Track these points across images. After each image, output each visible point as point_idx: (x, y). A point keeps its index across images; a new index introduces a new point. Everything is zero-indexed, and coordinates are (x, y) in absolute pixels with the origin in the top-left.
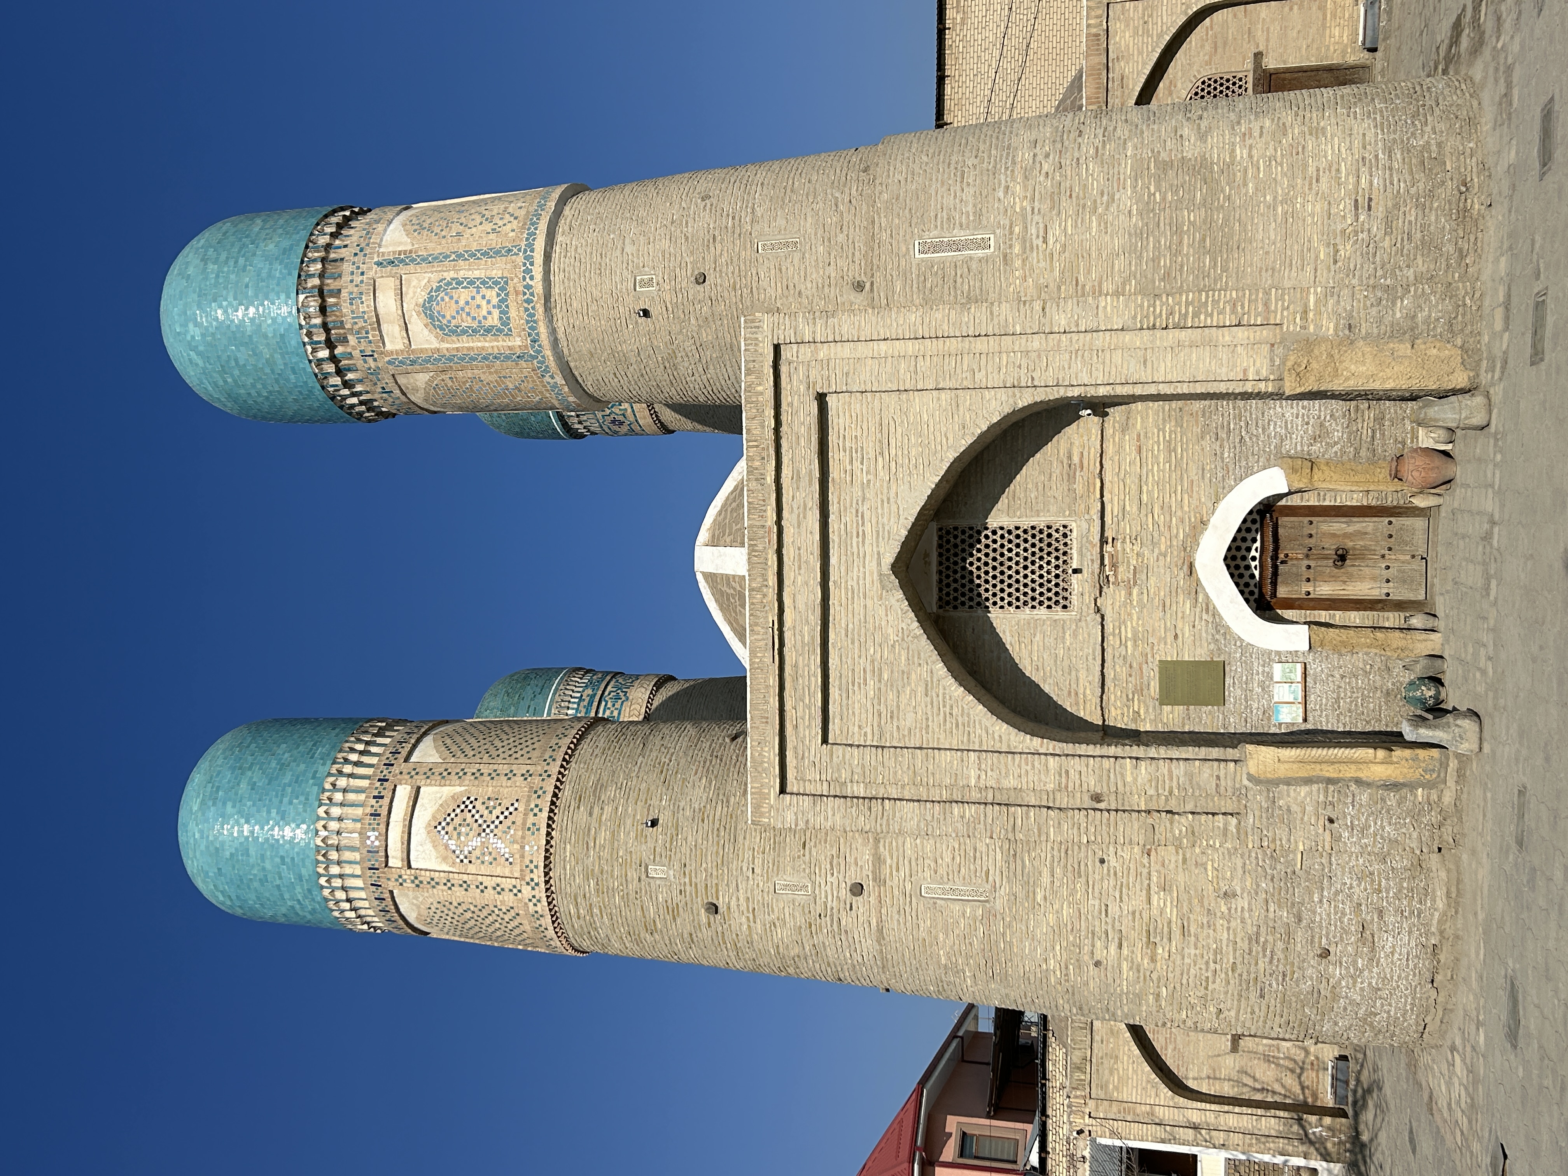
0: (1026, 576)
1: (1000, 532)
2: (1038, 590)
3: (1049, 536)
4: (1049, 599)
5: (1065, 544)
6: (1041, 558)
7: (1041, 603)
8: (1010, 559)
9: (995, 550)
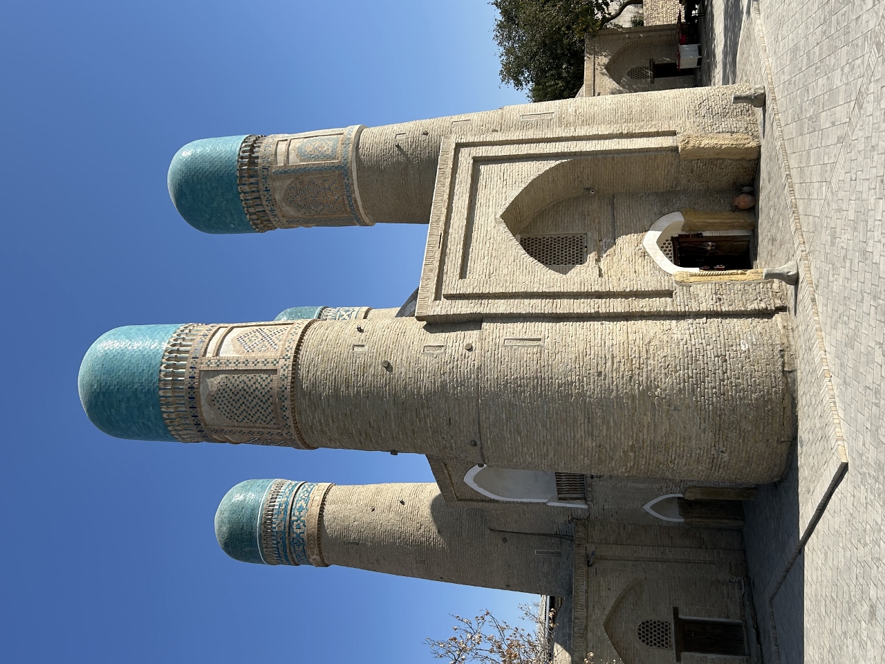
0: (562, 254)
1: (550, 239)
2: (568, 258)
3: (574, 240)
4: (573, 261)
5: (581, 242)
6: (570, 247)
7: (570, 263)
8: (555, 248)
9: (547, 245)
